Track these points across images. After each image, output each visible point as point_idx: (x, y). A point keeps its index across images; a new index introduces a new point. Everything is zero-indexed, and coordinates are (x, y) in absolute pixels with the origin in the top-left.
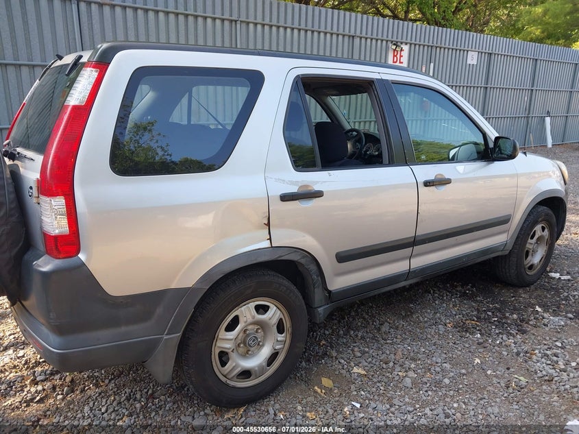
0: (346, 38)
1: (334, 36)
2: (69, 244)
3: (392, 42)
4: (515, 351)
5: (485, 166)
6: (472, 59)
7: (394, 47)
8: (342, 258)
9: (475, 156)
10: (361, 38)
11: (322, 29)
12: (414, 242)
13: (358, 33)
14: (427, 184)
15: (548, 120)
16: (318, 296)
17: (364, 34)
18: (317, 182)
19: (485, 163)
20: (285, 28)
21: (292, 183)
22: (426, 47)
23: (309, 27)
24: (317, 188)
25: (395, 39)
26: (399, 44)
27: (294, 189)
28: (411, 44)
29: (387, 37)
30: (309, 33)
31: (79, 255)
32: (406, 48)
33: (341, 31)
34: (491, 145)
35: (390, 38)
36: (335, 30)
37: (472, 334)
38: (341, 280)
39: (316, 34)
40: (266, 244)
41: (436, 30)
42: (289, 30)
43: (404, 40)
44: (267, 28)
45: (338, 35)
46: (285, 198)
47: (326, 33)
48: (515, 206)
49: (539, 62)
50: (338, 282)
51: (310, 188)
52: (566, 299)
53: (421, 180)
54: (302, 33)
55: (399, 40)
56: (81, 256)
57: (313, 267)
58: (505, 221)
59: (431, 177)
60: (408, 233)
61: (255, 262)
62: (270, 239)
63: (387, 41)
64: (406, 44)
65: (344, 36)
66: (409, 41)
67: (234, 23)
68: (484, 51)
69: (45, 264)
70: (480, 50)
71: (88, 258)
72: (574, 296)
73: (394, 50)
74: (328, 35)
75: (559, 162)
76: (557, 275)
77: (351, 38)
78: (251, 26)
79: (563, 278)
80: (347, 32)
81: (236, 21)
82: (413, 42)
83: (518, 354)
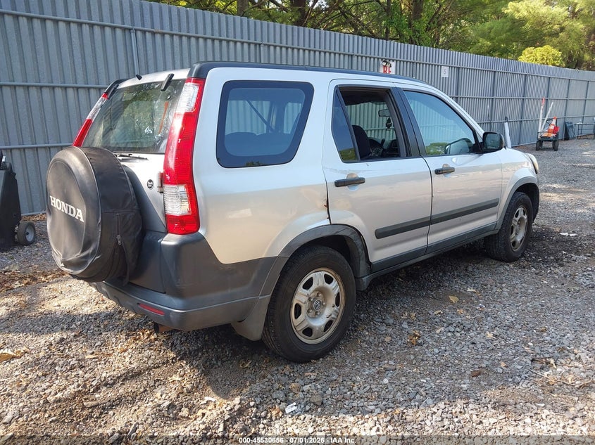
0: (346, 57)
1: (337, 55)
2: (189, 223)
3: (382, 59)
4: (562, 275)
5: (476, 158)
6: (445, 72)
7: (384, 64)
8: (380, 234)
9: (468, 150)
10: (358, 56)
11: (327, 50)
12: (431, 221)
13: (355, 53)
14: (438, 172)
15: (506, 124)
16: (363, 267)
17: (360, 54)
18: (360, 171)
19: (477, 155)
20: (299, 49)
21: (343, 172)
22: (409, 63)
23: (317, 48)
24: (360, 176)
25: (384, 57)
26: (388, 61)
27: (343, 177)
28: (397, 61)
29: (378, 55)
30: (317, 53)
31: (199, 231)
32: (393, 64)
33: (342, 51)
34: (480, 140)
35: (380, 56)
36: (337, 50)
37: (530, 269)
38: (380, 253)
39: (322, 54)
40: (327, 222)
41: (409, 48)
42: (301, 51)
43: (392, 58)
44: (284, 49)
45: (340, 54)
46: (339, 184)
47: (330, 53)
48: (502, 192)
49: (497, 73)
50: (377, 256)
51: (354, 176)
52: (581, 246)
53: (433, 169)
54: (312, 53)
55: (388, 57)
56: (201, 231)
57: (359, 242)
58: (494, 204)
59: (440, 167)
60: (425, 214)
61: (320, 236)
62: (329, 218)
63: (378, 59)
64: (393, 61)
65: (344, 55)
66: (395, 58)
67: (258, 46)
68: (453, 65)
69: (171, 240)
70: (451, 65)
71: (207, 232)
72: (585, 244)
73: (384, 66)
74: (332, 55)
75: (530, 155)
76: (567, 234)
77: (350, 57)
78: (272, 48)
79: (571, 235)
80: (346, 52)
81: (260, 44)
82: (399, 59)
83: (565, 276)
